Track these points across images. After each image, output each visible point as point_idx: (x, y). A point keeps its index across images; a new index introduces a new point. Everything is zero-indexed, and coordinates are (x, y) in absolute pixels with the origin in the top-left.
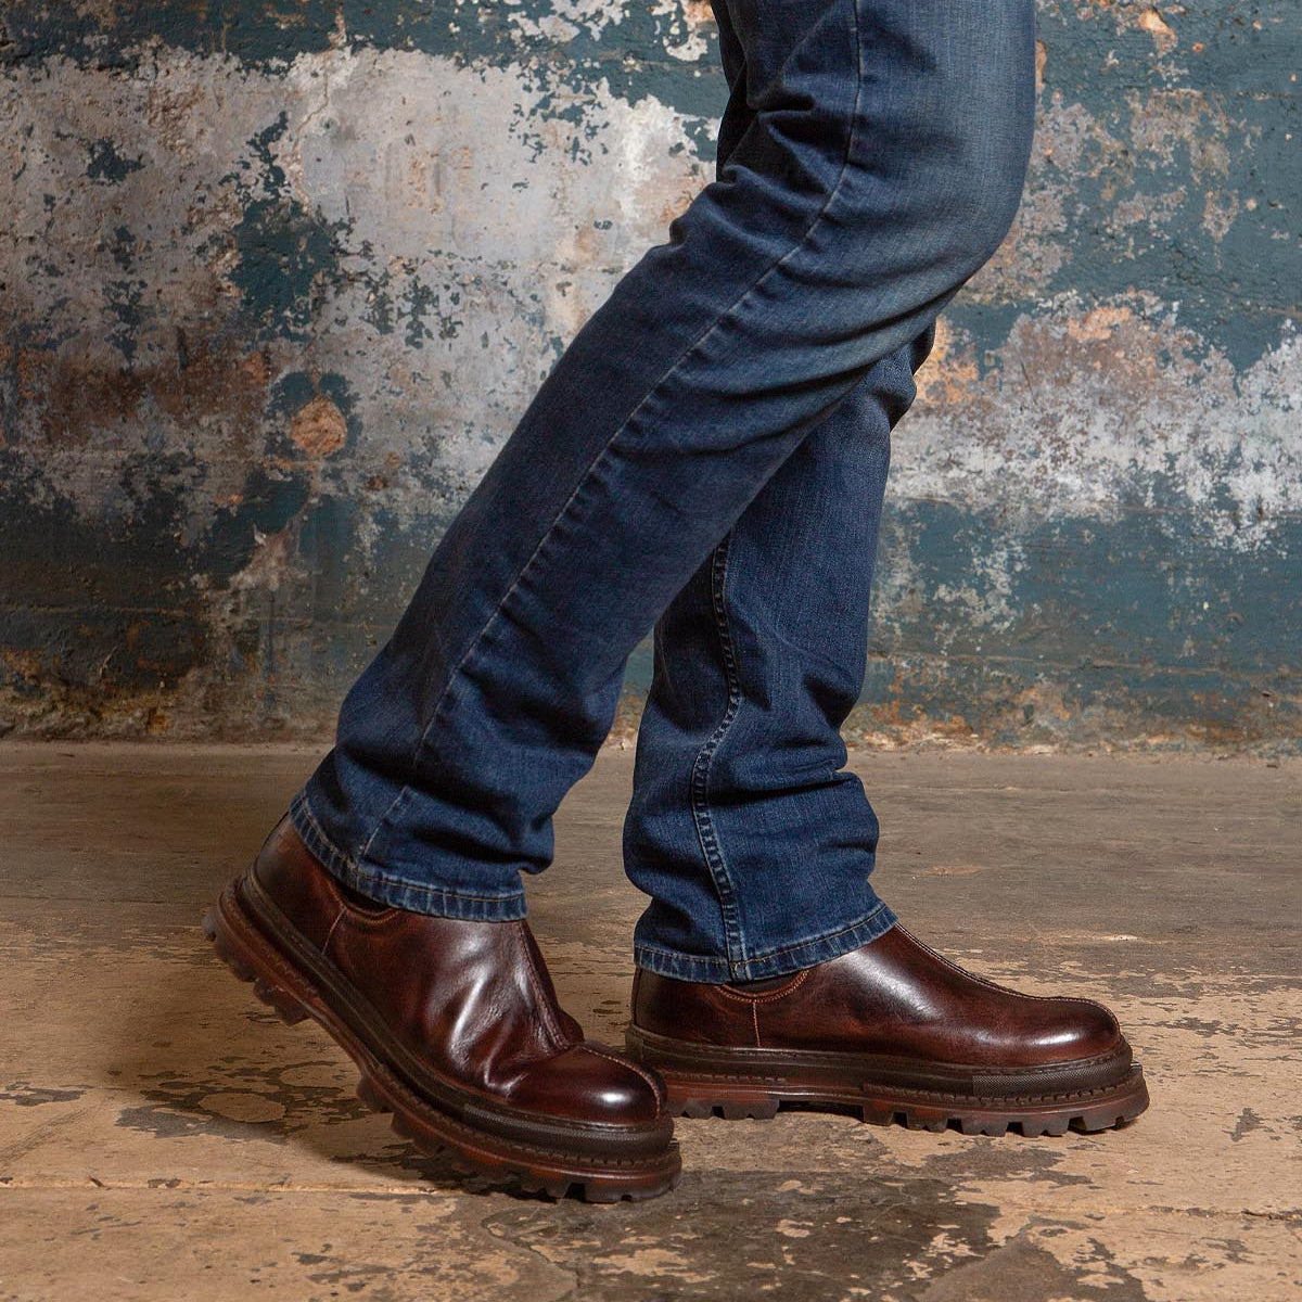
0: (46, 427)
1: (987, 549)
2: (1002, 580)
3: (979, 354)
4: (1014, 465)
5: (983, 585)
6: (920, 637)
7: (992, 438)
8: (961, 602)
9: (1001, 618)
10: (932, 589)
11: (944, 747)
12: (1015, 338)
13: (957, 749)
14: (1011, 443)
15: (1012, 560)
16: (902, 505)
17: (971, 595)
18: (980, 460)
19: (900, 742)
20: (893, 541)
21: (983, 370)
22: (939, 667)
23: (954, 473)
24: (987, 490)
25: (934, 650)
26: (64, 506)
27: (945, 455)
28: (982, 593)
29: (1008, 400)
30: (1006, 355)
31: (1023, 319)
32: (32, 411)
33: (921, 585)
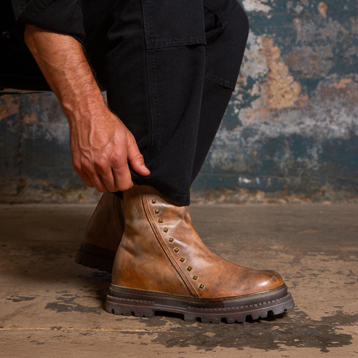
0: (49, 118)
1: (311, 147)
2: (315, 156)
3: (309, 92)
4: (319, 123)
5: (310, 157)
6: (293, 172)
7: (313, 116)
8: (304, 162)
9: (315, 166)
10: (296, 158)
11: (300, 203)
12: (319, 88)
13: (303, 203)
14: (318, 117)
15: (318, 150)
16: (287, 135)
17: (307, 160)
18: (309, 122)
19: (287, 201)
20: (285, 145)
21: (310, 97)
22: (298, 180)
23: (302, 126)
24: (311, 130)
25: (296, 175)
26: (55, 139)
27: (299, 121)
28: (310, 159)
29: (317, 105)
30: (316, 92)
31: (321, 82)
32: (45, 113)
33: (293, 157)
